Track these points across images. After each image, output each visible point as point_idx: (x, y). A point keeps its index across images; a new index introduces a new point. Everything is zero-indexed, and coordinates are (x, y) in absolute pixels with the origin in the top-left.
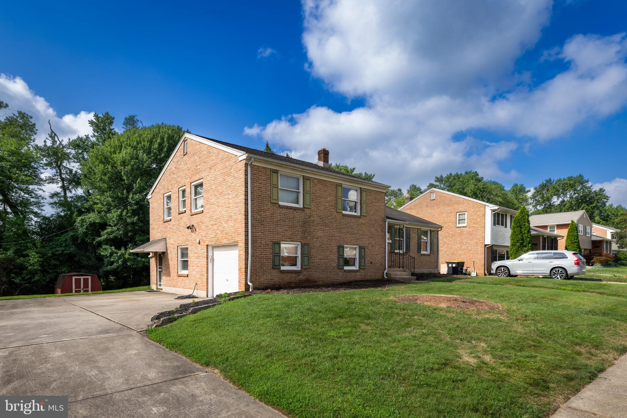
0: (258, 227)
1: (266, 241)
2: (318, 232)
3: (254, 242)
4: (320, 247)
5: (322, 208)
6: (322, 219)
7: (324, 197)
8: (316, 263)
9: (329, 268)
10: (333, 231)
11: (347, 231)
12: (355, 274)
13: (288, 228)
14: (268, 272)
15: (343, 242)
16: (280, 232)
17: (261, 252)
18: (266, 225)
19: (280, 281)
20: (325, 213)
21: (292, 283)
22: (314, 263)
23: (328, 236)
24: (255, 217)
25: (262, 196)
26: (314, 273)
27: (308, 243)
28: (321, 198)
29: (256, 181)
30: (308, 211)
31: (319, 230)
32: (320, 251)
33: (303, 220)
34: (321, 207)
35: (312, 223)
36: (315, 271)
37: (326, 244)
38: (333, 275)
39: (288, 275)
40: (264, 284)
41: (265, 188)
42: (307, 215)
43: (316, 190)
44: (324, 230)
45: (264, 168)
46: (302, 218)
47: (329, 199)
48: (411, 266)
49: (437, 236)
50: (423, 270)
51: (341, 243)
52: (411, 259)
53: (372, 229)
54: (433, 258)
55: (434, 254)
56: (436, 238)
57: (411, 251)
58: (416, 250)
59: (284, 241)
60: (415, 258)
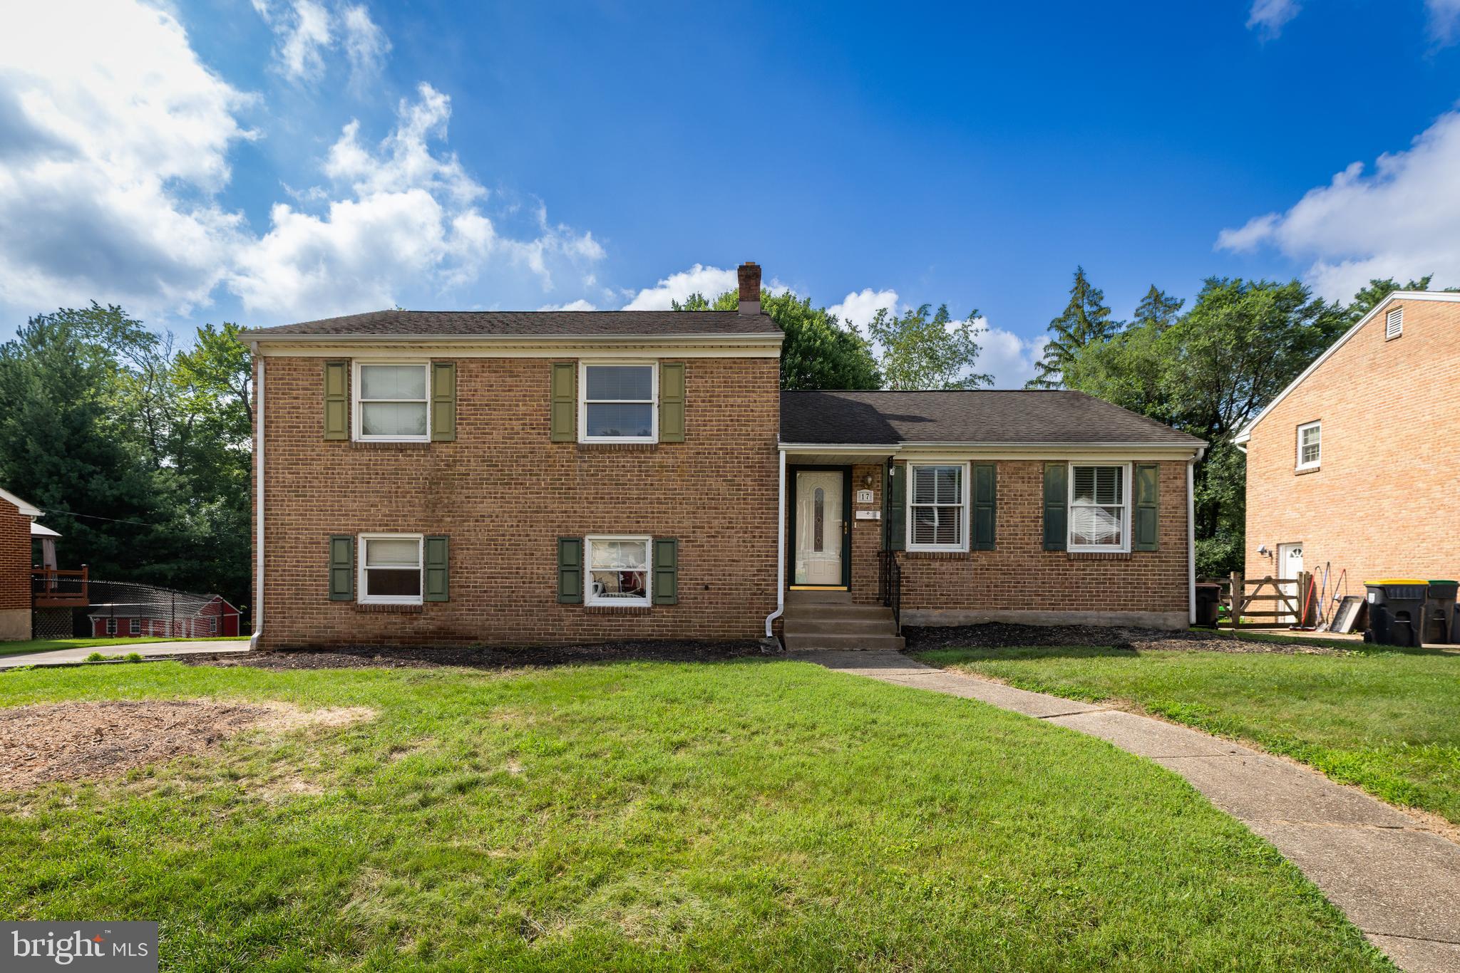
0: (289, 501)
1: (312, 534)
2: (482, 502)
3: (279, 538)
4: (490, 545)
5: (497, 436)
6: (497, 466)
7: (504, 405)
8: (475, 587)
9: (525, 601)
10: (537, 498)
11: (597, 493)
12: (630, 621)
13: (377, 500)
14: (317, 609)
15: (580, 527)
16: (355, 510)
17: (298, 562)
18: (313, 496)
19: (355, 631)
20: (509, 448)
21: (390, 637)
22: (468, 587)
23: (521, 512)
24: (281, 480)
25: (299, 427)
26: (467, 615)
27: (444, 535)
28: (495, 410)
29: (283, 394)
30: (444, 451)
31: (485, 497)
32: (489, 554)
33: (429, 474)
34: (492, 434)
35: (461, 479)
36: (469, 610)
37: (513, 535)
38: (539, 620)
39: (377, 618)
40: (305, 636)
41: (310, 408)
42: (442, 461)
43: (476, 391)
44: (502, 498)
45: (304, 359)
46: (424, 470)
47: (525, 408)
48: (1004, 600)
49: (1179, 483)
50: (1082, 613)
51: (574, 530)
52: (1005, 574)
53: (711, 481)
54: (1152, 570)
55: (1160, 553)
56: (1174, 491)
57: (1002, 543)
58: (1035, 540)
59: (367, 531)
60: (1029, 570)
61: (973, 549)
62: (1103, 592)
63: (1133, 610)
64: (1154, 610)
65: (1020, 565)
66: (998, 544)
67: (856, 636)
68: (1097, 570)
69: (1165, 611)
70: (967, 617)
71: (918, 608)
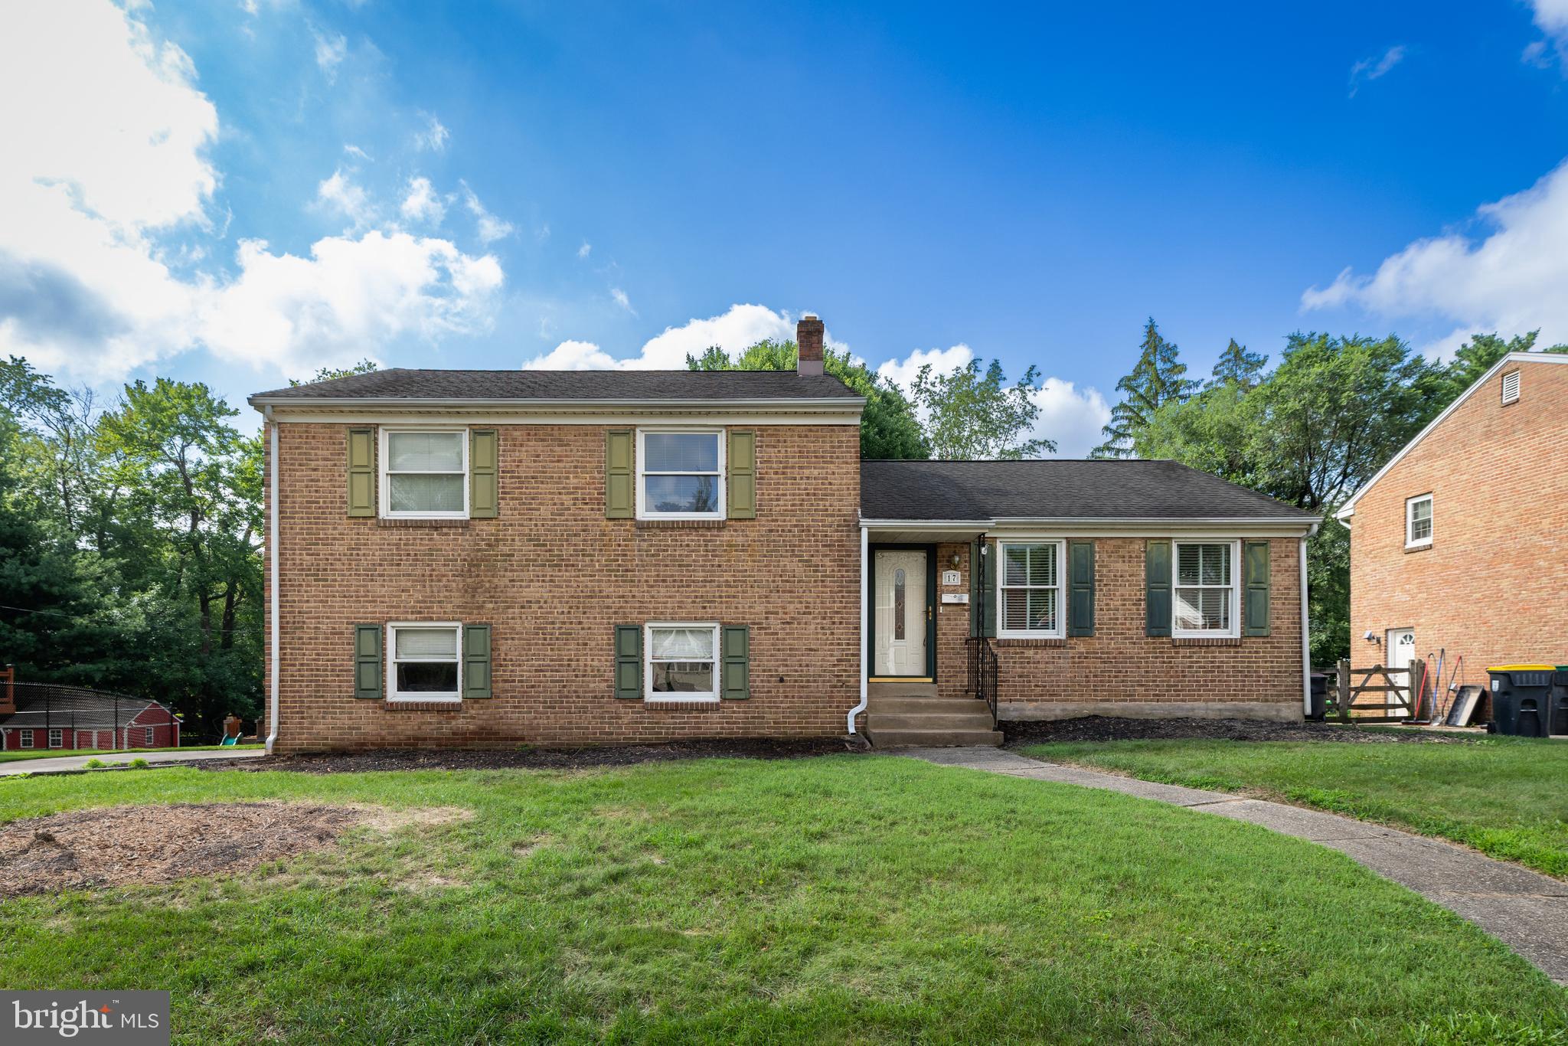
0: (308, 586)
1: (334, 623)
2: (529, 586)
3: (296, 628)
4: (537, 634)
5: (545, 512)
6: (546, 545)
7: (552, 477)
8: (521, 681)
9: (578, 697)
10: (591, 581)
11: (658, 576)
12: (696, 717)
13: (409, 584)
14: (340, 707)
15: (639, 613)
16: (384, 596)
17: (318, 654)
18: (335, 580)
19: (384, 733)
20: (558, 525)
21: (425, 739)
22: (514, 681)
23: (572, 597)
24: (298, 562)
25: (318, 503)
26: (512, 713)
27: (486, 623)
28: (542, 483)
29: (300, 465)
30: (486, 529)
31: (532, 581)
32: (536, 644)
33: (468, 555)
34: (539, 509)
35: (505, 561)
36: (515, 707)
37: (564, 623)
38: (594, 718)
39: (409, 718)
40: (327, 739)
41: (331, 480)
42: (483, 540)
43: (520, 461)
44: (551, 581)
45: (325, 426)
46: (462, 550)
47: (576, 481)
48: (1105, 690)
49: (1292, 561)
50: (1189, 705)
51: (633, 617)
52: (1105, 662)
53: (784, 562)
54: (1264, 657)
55: (1272, 638)
56: (1286, 571)
57: (1102, 629)
58: (1137, 625)
59: (397, 620)
60: (1132, 658)
61: (1070, 636)
62: (1212, 681)
63: (1243, 701)
64: (1267, 701)
65: (1121, 653)
66: (1098, 629)
67: (950, 731)
68: (1204, 657)
69: (1278, 701)
70: (1063, 710)
71: (1011, 701)
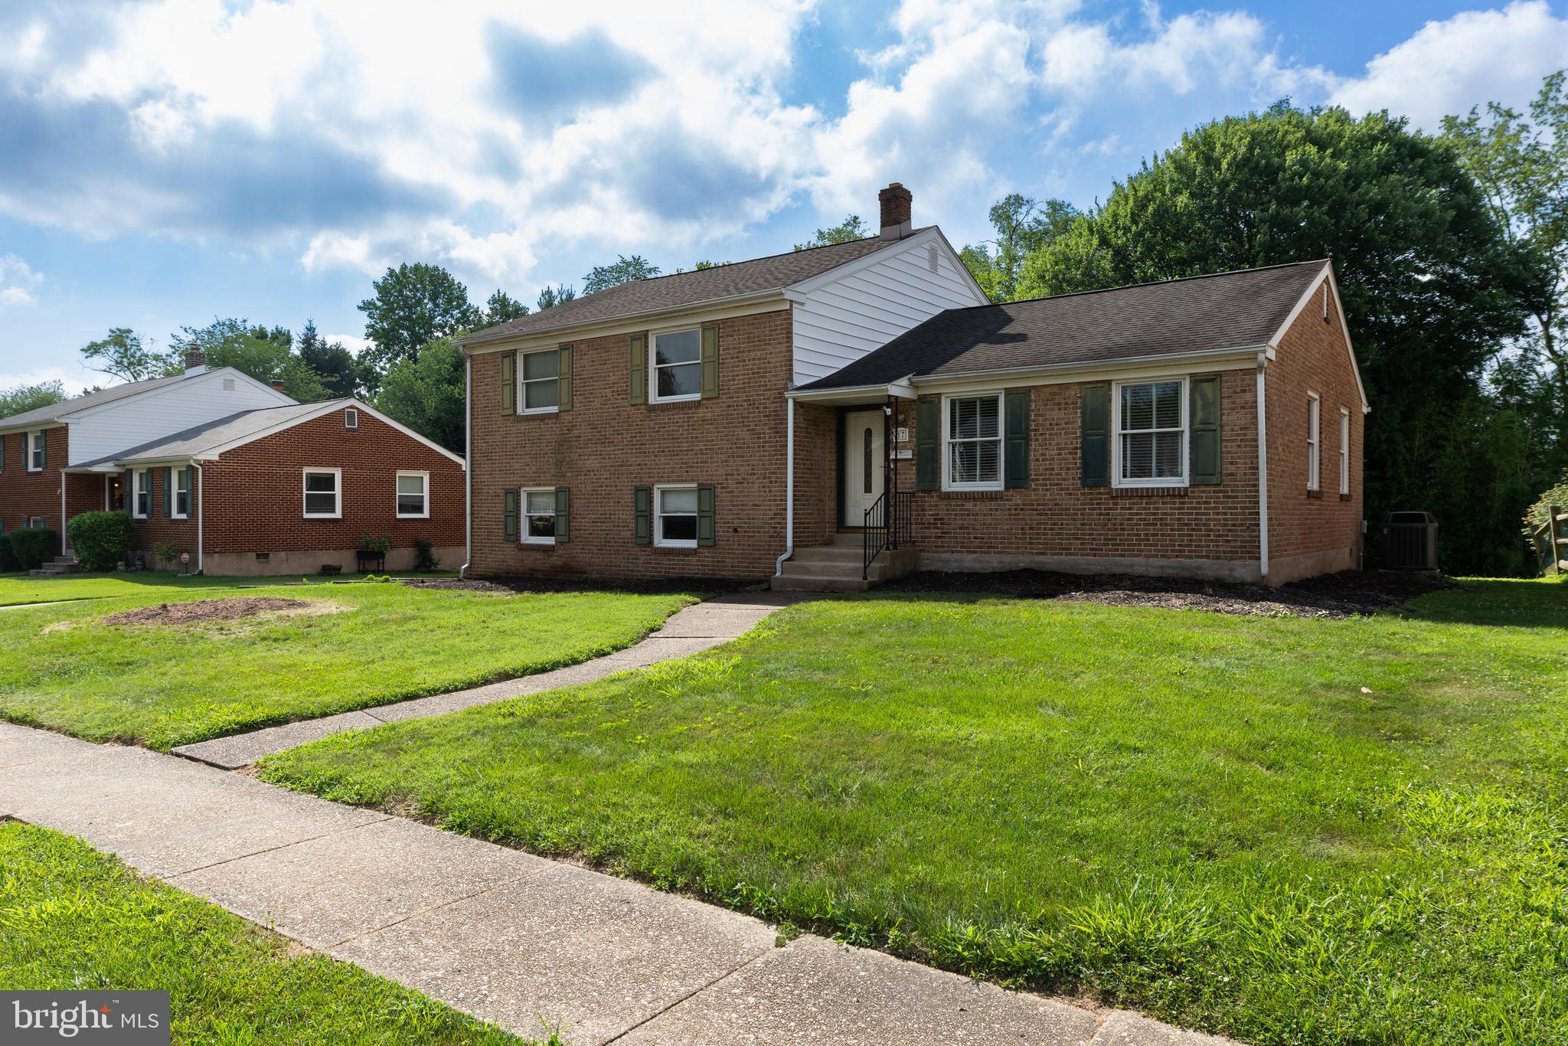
0: (484, 464)
1: (495, 488)
2: (589, 460)
6: (597, 428)
7: (601, 377)
8: (585, 530)
9: (615, 543)
10: (622, 454)
11: (660, 447)
13: (530, 460)
14: (498, 547)
15: (652, 477)
16: (518, 469)
17: (488, 510)
18: (496, 460)
20: (604, 412)
22: (581, 530)
24: (480, 448)
26: (579, 552)
27: (566, 487)
28: (596, 381)
29: (480, 382)
30: (567, 418)
31: (590, 455)
33: (558, 438)
34: (594, 401)
35: (576, 441)
36: (582, 549)
39: (532, 555)
40: (492, 568)
41: (494, 391)
42: (565, 427)
43: (584, 366)
44: (600, 455)
45: (491, 354)
46: (555, 435)
47: (614, 378)
48: (1040, 543)
49: (1248, 396)
50: (1128, 560)
51: (646, 481)
52: (1040, 515)
53: (738, 431)
54: (1215, 508)
55: (1224, 486)
56: (1243, 408)
57: (1038, 480)
58: (1072, 476)
59: (528, 486)
60: (1068, 509)
61: (1007, 488)
62: (1154, 535)
63: (1190, 557)
64: (1218, 558)
65: (1056, 504)
66: (1033, 480)
68: (1145, 509)
69: (1232, 559)
70: (1000, 562)
71: (953, 552)
